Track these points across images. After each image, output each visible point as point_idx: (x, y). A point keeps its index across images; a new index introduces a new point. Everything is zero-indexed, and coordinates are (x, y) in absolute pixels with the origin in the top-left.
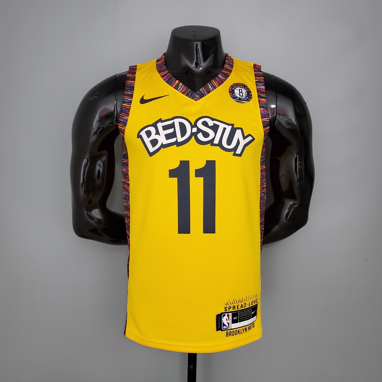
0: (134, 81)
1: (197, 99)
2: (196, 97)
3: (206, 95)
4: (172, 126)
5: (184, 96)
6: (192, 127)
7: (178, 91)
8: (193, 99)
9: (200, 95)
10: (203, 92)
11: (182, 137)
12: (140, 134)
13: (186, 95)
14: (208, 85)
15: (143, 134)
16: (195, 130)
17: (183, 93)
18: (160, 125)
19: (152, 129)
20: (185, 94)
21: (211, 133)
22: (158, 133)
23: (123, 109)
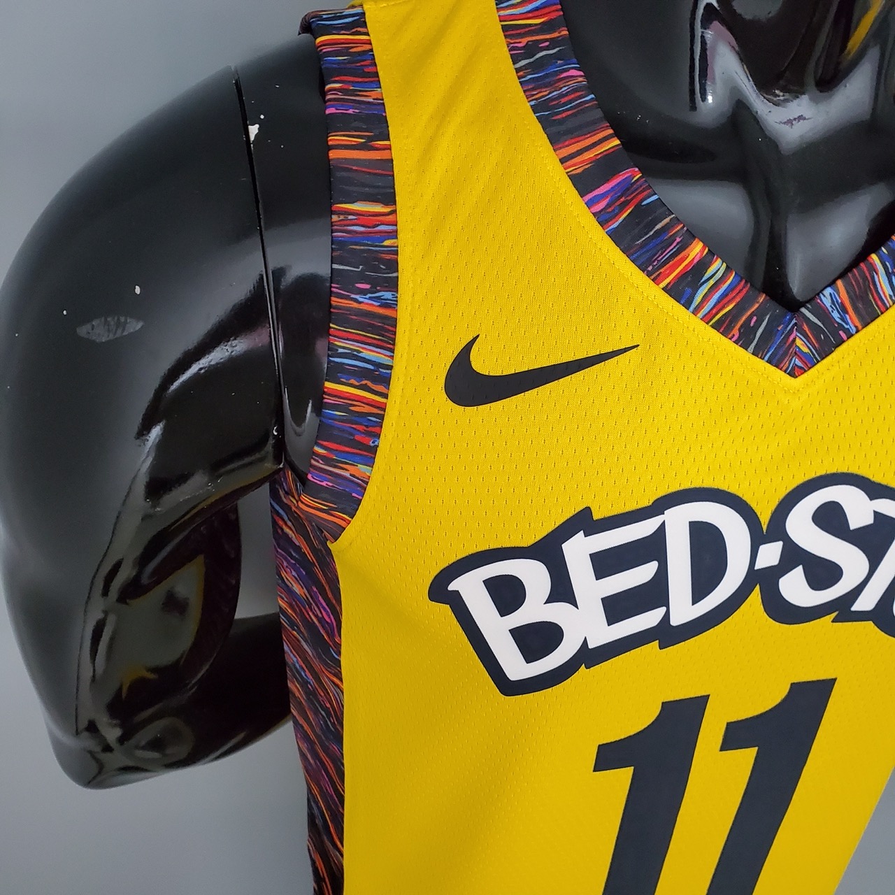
0: (386, 204)
1: (798, 363)
2: (798, 353)
3: (850, 336)
4: (654, 547)
5: (727, 347)
6: (758, 538)
7: (695, 312)
8: (775, 362)
9: (818, 339)
10: (836, 315)
11: (696, 600)
12: (452, 587)
13: (736, 342)
14: (873, 269)
15: (471, 587)
16: (770, 554)
17: (723, 327)
18: (578, 550)
19: (534, 575)
20: (736, 332)
21: (852, 561)
22: (562, 591)
23: (334, 418)
